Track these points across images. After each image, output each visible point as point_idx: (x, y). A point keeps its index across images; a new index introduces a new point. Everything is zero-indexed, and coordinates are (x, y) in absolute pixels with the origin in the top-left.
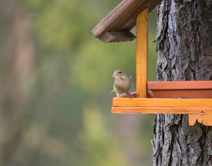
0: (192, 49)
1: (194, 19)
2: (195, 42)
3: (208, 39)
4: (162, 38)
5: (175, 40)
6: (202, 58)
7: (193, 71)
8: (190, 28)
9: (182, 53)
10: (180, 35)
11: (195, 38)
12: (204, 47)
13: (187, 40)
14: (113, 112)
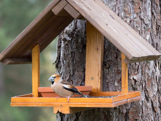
0: (71, 68)
1: (72, 51)
2: (73, 64)
3: (79, 62)
4: (57, 61)
5: (63, 63)
6: (76, 73)
7: (72, 80)
8: (70, 56)
9: (66, 70)
10: (65, 60)
11: (73, 61)
12: (77, 67)
13: (69, 63)
14: (11, 106)
